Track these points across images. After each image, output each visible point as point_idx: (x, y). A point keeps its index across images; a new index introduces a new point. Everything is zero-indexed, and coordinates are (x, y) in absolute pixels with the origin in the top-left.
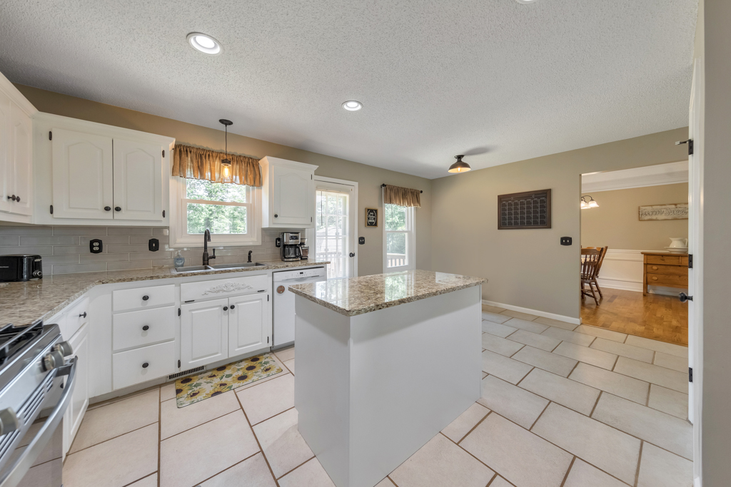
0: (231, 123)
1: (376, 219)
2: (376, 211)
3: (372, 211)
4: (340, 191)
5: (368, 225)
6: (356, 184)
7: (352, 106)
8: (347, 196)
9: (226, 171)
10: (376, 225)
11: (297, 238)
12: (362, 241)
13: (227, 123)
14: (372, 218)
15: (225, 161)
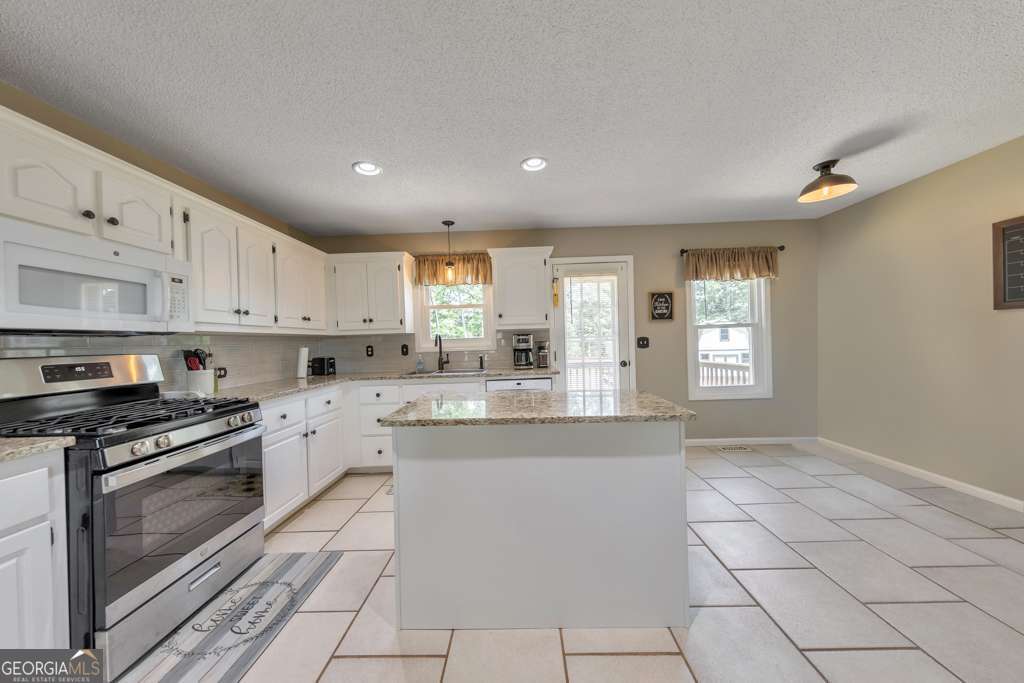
0: (453, 223)
1: (670, 308)
2: (670, 295)
3: (661, 295)
4: (601, 273)
5: (654, 318)
6: (630, 259)
7: (534, 165)
8: (615, 278)
9: (450, 273)
10: (670, 317)
11: (527, 341)
12: (643, 343)
13: (448, 223)
14: (663, 306)
15: (450, 264)
